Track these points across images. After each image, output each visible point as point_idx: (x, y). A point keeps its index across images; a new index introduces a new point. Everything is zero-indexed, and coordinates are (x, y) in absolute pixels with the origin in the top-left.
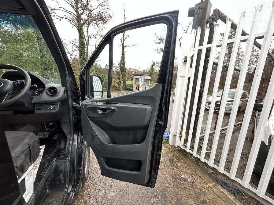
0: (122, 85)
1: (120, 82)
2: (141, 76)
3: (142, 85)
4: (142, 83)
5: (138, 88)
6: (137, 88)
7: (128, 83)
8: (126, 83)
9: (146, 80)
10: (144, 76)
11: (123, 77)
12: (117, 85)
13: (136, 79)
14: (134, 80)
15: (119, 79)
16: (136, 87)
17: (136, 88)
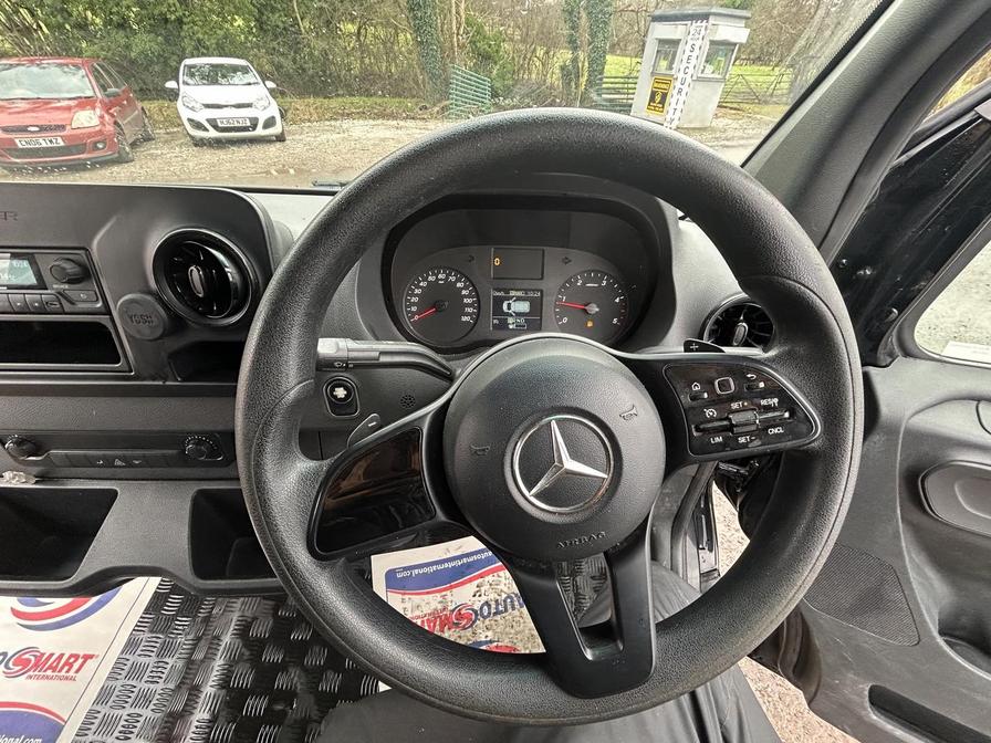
0: (583, 80)
1: (575, 60)
2: (694, 26)
3: (689, 80)
4: (691, 71)
5: (664, 96)
6: (658, 98)
7: (615, 65)
8: (601, 72)
9: (720, 48)
10: (712, 20)
11: (593, 35)
12: (555, 78)
13: (662, 42)
14: (651, 48)
15: (573, 44)
16: (653, 95)
17: (652, 99)
